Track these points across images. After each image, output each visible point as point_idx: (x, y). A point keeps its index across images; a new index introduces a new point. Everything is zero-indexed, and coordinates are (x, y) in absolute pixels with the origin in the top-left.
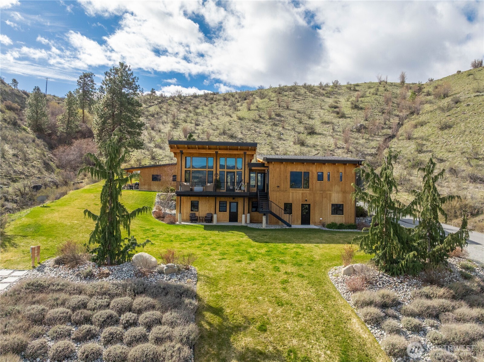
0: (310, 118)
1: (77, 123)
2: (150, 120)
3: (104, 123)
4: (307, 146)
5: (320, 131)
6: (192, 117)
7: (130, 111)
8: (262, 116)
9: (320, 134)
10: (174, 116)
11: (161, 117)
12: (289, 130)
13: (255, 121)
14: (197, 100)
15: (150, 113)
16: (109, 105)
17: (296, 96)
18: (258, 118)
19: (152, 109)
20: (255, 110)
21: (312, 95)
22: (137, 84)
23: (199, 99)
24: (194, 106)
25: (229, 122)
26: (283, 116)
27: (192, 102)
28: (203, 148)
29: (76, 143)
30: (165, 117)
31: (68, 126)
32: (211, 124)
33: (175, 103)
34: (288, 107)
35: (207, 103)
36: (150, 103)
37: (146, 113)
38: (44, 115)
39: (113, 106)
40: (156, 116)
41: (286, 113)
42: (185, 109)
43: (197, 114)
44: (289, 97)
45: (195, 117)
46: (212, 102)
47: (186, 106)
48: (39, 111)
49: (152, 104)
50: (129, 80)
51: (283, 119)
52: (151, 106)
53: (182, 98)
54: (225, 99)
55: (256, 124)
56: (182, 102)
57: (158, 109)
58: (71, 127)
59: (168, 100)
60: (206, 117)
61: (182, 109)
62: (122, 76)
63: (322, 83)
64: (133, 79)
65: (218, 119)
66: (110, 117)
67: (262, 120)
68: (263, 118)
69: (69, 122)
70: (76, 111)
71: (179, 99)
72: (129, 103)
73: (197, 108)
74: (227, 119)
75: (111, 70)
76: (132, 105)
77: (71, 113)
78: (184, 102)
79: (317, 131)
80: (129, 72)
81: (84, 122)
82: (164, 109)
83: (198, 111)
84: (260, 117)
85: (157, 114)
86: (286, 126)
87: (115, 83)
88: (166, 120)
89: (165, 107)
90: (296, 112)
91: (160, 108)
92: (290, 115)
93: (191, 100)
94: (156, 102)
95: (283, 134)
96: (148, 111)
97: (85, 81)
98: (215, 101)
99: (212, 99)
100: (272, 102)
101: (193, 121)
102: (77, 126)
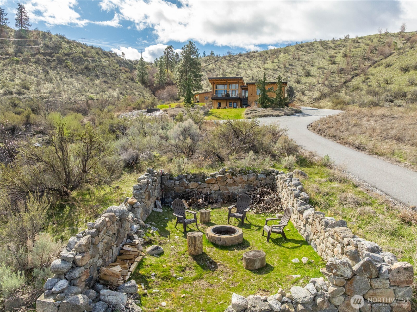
0: (311, 66)
1: (165, 78)
2: (208, 74)
3: (182, 75)
4: (302, 84)
5: (314, 74)
6: (235, 70)
7: (194, 68)
8: (280, 66)
9: (313, 76)
10: (224, 70)
11: (215, 71)
12: (294, 74)
13: (274, 70)
14: (241, 57)
15: (209, 69)
16: (184, 66)
17: (309, 51)
18: (276, 67)
19: (210, 67)
20: (277, 62)
21: (322, 48)
22: (198, 52)
23: (243, 57)
24: (238, 62)
25: (257, 72)
26: (294, 66)
27: (238, 59)
28: (222, 80)
29: (167, 88)
30: (218, 71)
31: (160, 80)
32: (246, 74)
33: (226, 61)
34: (299, 59)
35: (248, 59)
36: (209, 62)
37: (206, 69)
38: (146, 74)
39: (186, 66)
40: (212, 71)
41: (296, 63)
42: (232, 65)
43: (239, 68)
44: (303, 52)
45: (237, 70)
46: (252, 58)
47: (233, 63)
48: (144, 72)
49: (211, 63)
50: (194, 51)
51: (293, 67)
52: (209, 64)
53: (231, 57)
54: (261, 56)
55: (274, 72)
56: (231, 60)
57: (214, 66)
58: (162, 80)
59: (221, 59)
60: (245, 69)
61: (230, 65)
62: (191, 49)
63: (335, 39)
64: (196, 50)
65: (251, 70)
66: (185, 72)
67: (279, 69)
68: (280, 68)
69: (161, 77)
70: (164, 71)
71: (228, 58)
72: (194, 64)
73: (240, 63)
74: (258, 69)
75: (185, 46)
76: (196, 64)
77: (162, 72)
78: (232, 60)
79: (312, 74)
80: (194, 46)
81: (168, 77)
82: (218, 66)
83: (240, 66)
84: (279, 67)
85: (213, 69)
86: (294, 72)
87: (187, 53)
88: (218, 73)
89: (218, 64)
90: (304, 62)
91: (215, 66)
92: (298, 64)
93: (237, 58)
94: (213, 61)
95: (289, 77)
96: (207, 68)
97: (168, 51)
98: (254, 58)
99: (252, 56)
100: (290, 56)
101: (235, 73)
102: (165, 80)
